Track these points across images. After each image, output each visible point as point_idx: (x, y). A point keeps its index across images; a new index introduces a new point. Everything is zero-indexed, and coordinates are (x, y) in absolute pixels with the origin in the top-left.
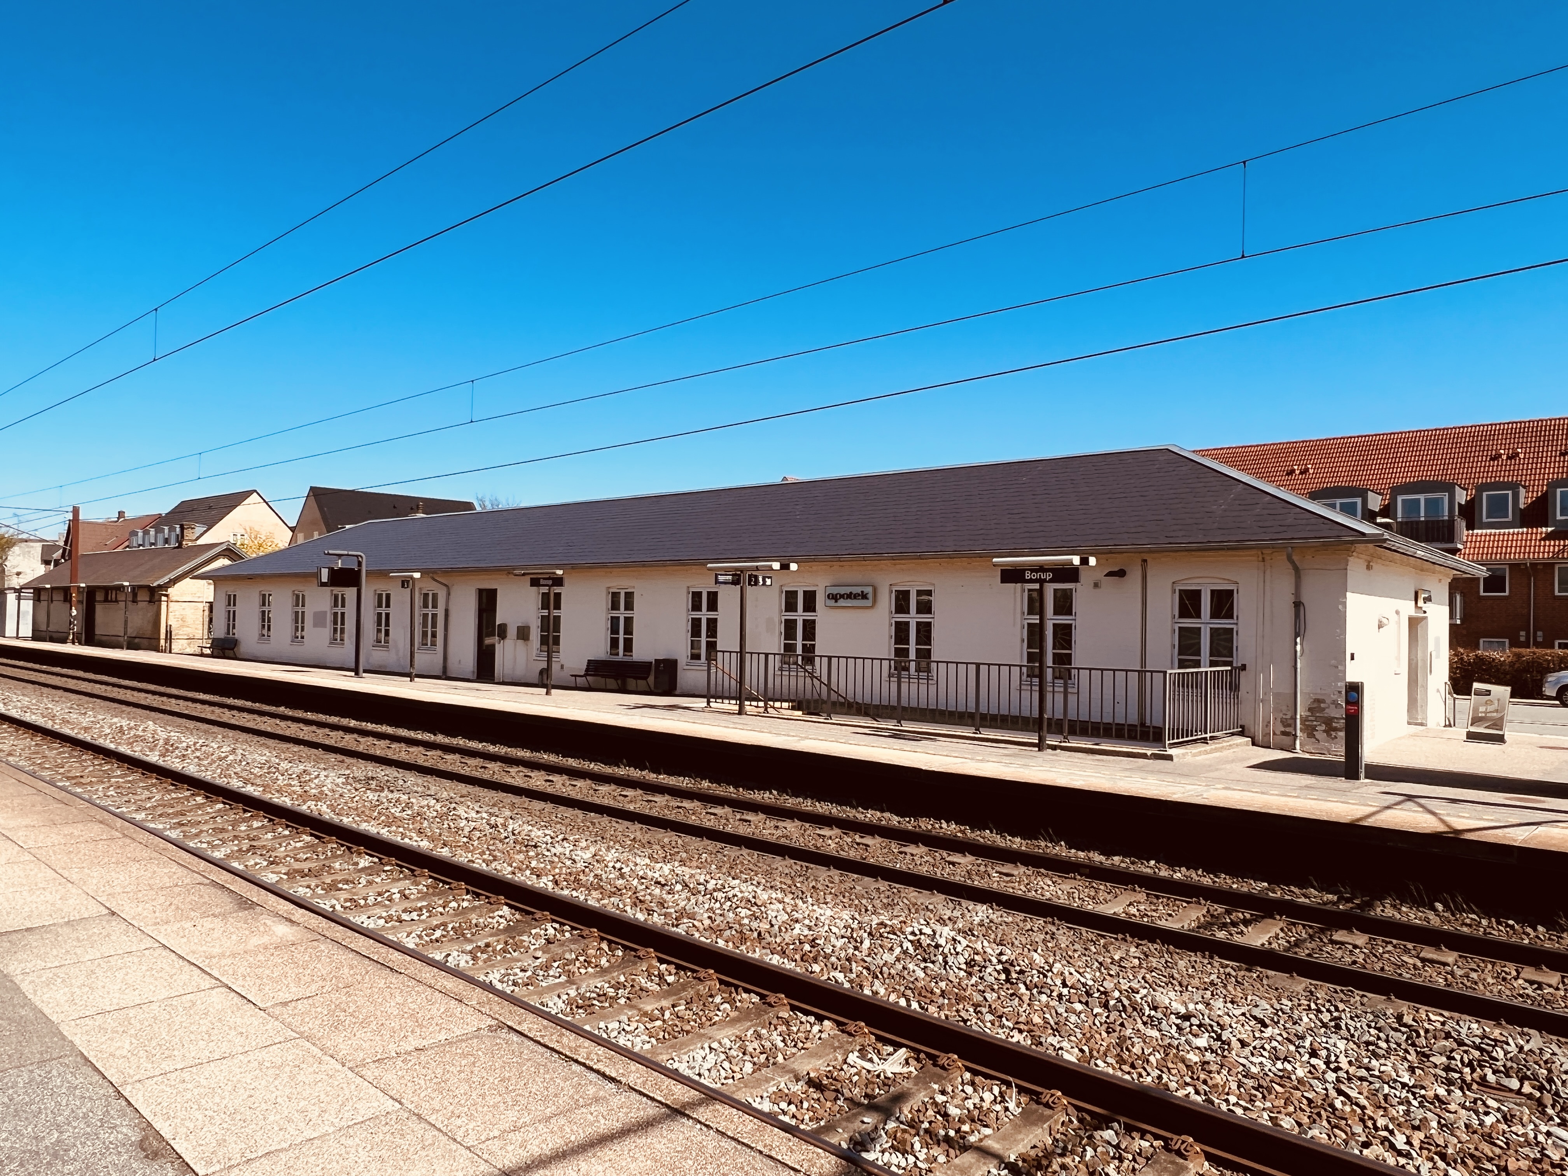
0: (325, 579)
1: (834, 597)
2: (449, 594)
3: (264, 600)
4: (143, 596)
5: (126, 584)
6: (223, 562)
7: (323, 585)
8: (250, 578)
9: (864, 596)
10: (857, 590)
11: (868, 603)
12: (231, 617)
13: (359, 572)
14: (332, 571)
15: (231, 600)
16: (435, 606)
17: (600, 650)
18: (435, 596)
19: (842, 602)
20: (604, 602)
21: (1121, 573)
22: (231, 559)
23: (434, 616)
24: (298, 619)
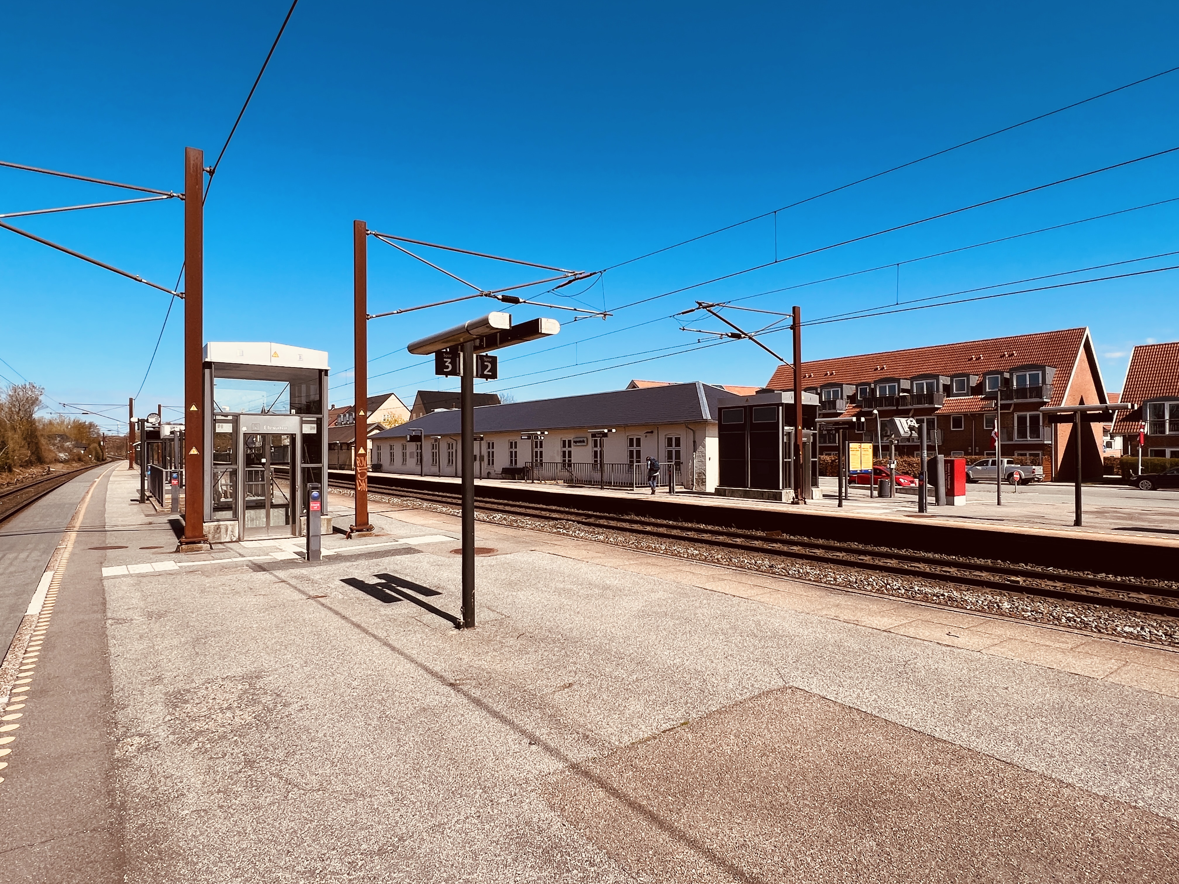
0: (408, 440)
1: (575, 442)
2: (457, 444)
3: (391, 448)
4: (344, 447)
5: (338, 442)
6: (376, 431)
7: (408, 441)
8: (386, 438)
9: (583, 441)
10: (581, 439)
11: (585, 444)
12: (379, 455)
13: (421, 436)
14: (411, 436)
15: (379, 448)
16: (452, 449)
17: (506, 464)
18: (452, 444)
19: (578, 444)
20: (507, 445)
21: (652, 432)
22: (379, 430)
23: (452, 452)
24: (404, 455)
